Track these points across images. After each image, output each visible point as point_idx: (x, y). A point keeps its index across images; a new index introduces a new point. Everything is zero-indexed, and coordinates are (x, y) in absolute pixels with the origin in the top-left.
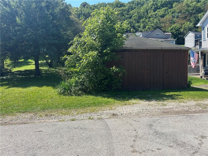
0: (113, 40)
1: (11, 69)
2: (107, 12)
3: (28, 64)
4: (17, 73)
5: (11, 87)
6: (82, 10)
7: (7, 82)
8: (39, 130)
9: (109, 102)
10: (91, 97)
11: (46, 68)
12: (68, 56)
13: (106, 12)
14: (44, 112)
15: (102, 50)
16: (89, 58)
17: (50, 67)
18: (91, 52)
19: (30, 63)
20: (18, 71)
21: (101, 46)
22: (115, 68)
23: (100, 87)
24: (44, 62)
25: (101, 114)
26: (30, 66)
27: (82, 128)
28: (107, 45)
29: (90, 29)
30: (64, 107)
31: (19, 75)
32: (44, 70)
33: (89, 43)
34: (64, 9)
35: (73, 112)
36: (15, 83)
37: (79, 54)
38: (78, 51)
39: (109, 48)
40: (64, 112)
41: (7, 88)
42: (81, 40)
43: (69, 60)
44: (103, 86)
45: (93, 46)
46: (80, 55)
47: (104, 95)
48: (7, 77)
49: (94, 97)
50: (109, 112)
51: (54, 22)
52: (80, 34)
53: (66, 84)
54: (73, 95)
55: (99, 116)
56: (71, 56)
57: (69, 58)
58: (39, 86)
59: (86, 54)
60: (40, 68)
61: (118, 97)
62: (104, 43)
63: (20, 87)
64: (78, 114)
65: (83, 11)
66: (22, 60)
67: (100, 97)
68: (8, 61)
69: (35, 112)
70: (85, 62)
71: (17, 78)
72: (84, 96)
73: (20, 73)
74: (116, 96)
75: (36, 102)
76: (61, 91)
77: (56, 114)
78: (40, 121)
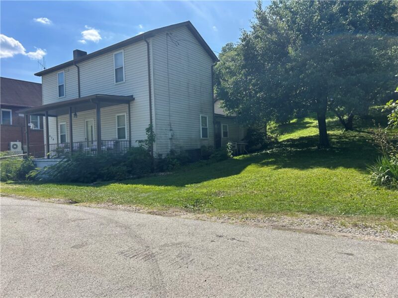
1: (277, 136)
3: (304, 126)
4: (286, 144)
5: (281, 168)
7: (274, 159)
8: (347, 251)
11: (338, 132)
14: (348, 217)
17: (346, 130)
19: (307, 125)
20: (288, 140)
24: (334, 120)
26: (308, 129)
30: (394, 213)
31: (291, 147)
32: (335, 135)
36: (286, 161)
41: (274, 169)
48: (272, 151)
51: (358, 36)
53: (392, 162)
58: (329, 167)
60: (328, 132)
66: (294, 121)
68: (272, 125)
71: (288, 152)
73: (292, 143)
75: (328, 197)
76: (381, 178)
77: (376, 226)
78: (344, 234)
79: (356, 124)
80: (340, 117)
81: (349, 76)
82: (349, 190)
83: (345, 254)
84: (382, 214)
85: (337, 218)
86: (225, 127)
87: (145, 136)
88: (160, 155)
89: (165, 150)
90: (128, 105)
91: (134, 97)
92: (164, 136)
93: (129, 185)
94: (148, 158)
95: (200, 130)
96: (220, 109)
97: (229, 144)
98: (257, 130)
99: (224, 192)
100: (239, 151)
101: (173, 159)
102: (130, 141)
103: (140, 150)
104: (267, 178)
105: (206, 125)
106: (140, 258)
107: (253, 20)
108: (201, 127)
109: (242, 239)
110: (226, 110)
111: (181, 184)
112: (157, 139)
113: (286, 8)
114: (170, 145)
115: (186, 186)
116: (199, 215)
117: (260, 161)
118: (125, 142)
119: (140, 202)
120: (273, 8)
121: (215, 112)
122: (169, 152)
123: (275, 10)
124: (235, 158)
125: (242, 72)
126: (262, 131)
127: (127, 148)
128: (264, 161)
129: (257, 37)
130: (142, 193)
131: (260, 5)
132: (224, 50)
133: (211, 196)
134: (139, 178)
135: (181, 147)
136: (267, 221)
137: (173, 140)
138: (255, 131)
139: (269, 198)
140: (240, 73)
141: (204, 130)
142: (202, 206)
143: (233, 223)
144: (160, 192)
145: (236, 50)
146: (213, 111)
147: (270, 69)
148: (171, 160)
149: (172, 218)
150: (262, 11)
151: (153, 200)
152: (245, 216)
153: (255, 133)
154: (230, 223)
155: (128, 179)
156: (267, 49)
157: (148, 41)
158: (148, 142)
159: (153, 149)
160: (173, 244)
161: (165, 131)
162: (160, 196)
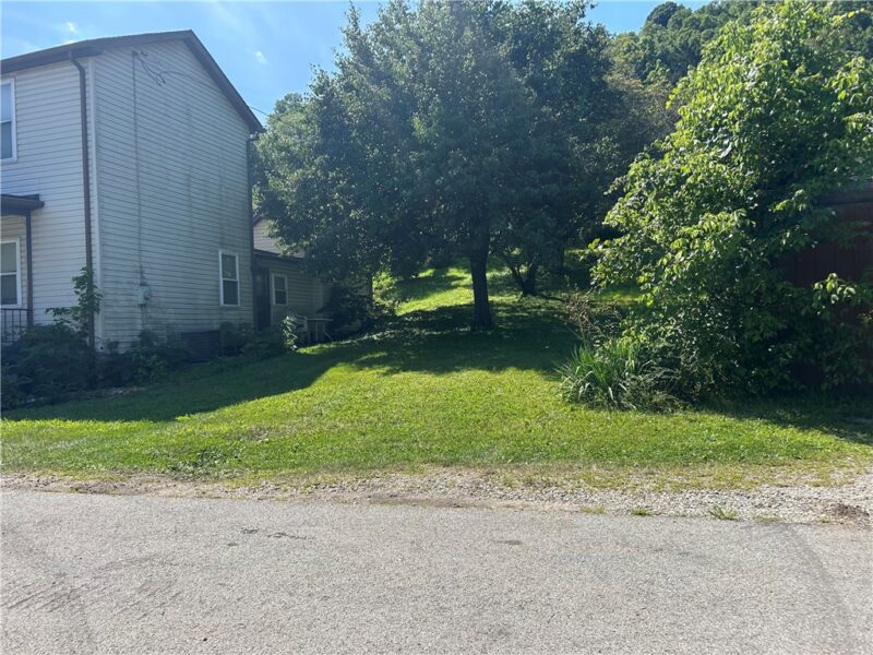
0: (823, 151)
1: (393, 304)
2: (787, 24)
3: (446, 284)
4: (412, 321)
5: (397, 372)
6: (655, 40)
7: (385, 354)
8: (510, 537)
9: (812, 447)
10: (715, 421)
11: (510, 298)
12: (606, 242)
13: (783, 26)
14: (518, 467)
15: (766, 202)
16: (701, 244)
17: (525, 295)
18: (711, 216)
19: (454, 283)
20: (415, 314)
21: (756, 187)
22: (840, 283)
23: (756, 377)
24: (504, 274)
25: (774, 501)
26: (455, 291)
27: (688, 554)
28: (791, 176)
29: (704, 115)
30: (597, 455)
31: (421, 329)
32: (504, 305)
33: (699, 178)
34: (583, 50)
35: (634, 480)
36: (408, 356)
37: (653, 232)
38: (647, 217)
39: (804, 189)
40: (597, 478)
41: (385, 374)
42: (663, 170)
43: (608, 260)
44: (772, 369)
45: (717, 187)
46: (657, 236)
47: (781, 413)
48: (383, 336)
49: (729, 420)
50: (816, 496)
51: (544, 109)
52: (657, 145)
53: (598, 358)
54: (629, 409)
55: (763, 510)
56: (617, 241)
57: (608, 251)
58: (489, 369)
59: (686, 230)
60: (490, 298)
61: (857, 424)
62: (777, 166)
63: (427, 369)
64: (659, 490)
65: (658, 45)
66: (429, 272)
67: (757, 423)
68: (383, 280)
69: (485, 466)
70: (680, 264)
71: (414, 339)
72: (679, 415)
73: (424, 318)
74: (849, 423)
75: (485, 430)
76: (578, 387)
77: (565, 482)
78: (509, 502)
79: (542, 283)
80: (512, 269)
81: (527, 189)
82: (523, 413)
83: (506, 542)
84: (576, 458)
85: (498, 470)
86: (280, 282)
87: (72, 299)
88: (113, 345)
89: (127, 333)
90: (24, 218)
91: (42, 199)
92: (124, 298)
93: (23, 422)
94: (82, 352)
95: (218, 286)
96: (266, 239)
97: (288, 320)
98: (352, 289)
99: (270, 429)
100: (312, 335)
101: (147, 355)
102: (30, 311)
103: (57, 334)
104: (369, 395)
105: (234, 276)
106: (38, 606)
107: (340, 50)
108: (221, 280)
109: (302, 534)
110: (282, 243)
111: (166, 415)
112: (106, 306)
113: (410, 34)
114: (140, 321)
115: (179, 418)
116: (204, 487)
117: (356, 357)
118: (16, 313)
119: (53, 465)
120: (382, 30)
121: (256, 247)
122: (137, 339)
123: (388, 34)
124: (303, 350)
125: (317, 161)
126: (363, 292)
127: (21, 327)
128: (364, 358)
129: (349, 88)
130: (58, 440)
131: (356, 19)
132: (281, 108)
133: (239, 439)
134: (52, 403)
135: (168, 326)
136: (361, 488)
137: (149, 310)
138: (347, 292)
139: (368, 437)
140: (312, 164)
141: (230, 287)
142: (215, 466)
143: (285, 500)
144: (109, 436)
145: (302, 111)
146: (252, 244)
147: (376, 160)
148: (142, 357)
149: (136, 498)
150: (359, 34)
151: (89, 456)
152: (313, 481)
153: (348, 296)
154: (278, 499)
155: (23, 406)
156: (369, 117)
157: (83, 65)
158: (79, 313)
159: (93, 331)
160: (132, 561)
161: (127, 286)
162: (107, 446)
